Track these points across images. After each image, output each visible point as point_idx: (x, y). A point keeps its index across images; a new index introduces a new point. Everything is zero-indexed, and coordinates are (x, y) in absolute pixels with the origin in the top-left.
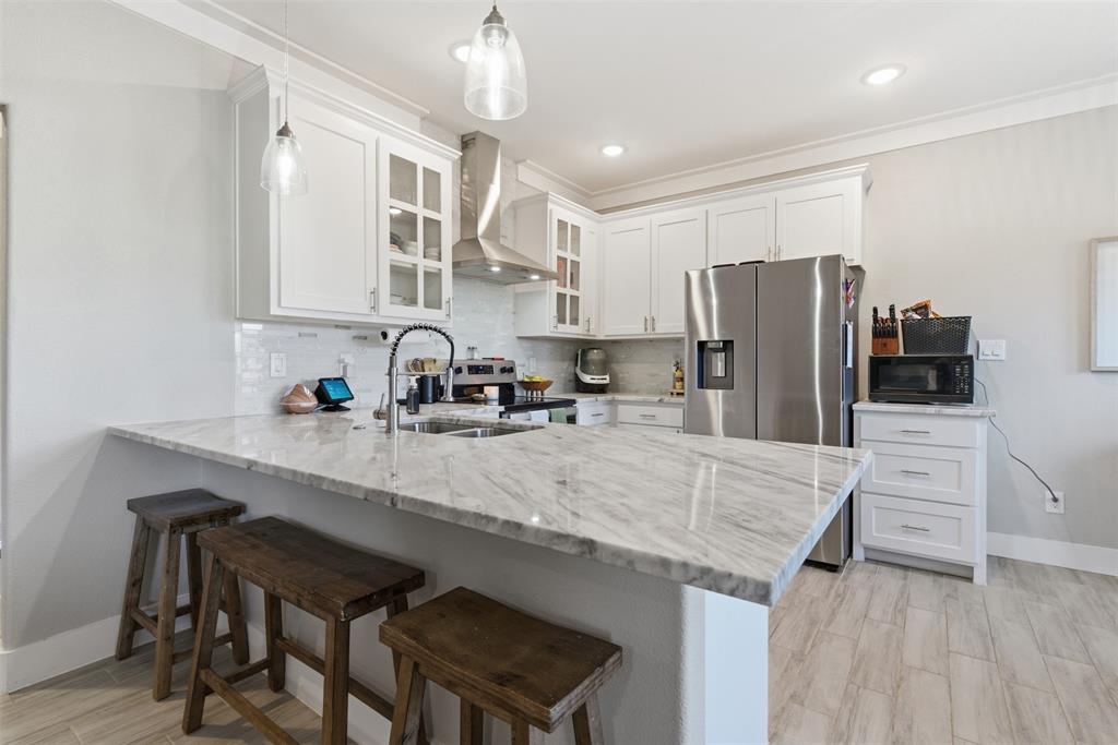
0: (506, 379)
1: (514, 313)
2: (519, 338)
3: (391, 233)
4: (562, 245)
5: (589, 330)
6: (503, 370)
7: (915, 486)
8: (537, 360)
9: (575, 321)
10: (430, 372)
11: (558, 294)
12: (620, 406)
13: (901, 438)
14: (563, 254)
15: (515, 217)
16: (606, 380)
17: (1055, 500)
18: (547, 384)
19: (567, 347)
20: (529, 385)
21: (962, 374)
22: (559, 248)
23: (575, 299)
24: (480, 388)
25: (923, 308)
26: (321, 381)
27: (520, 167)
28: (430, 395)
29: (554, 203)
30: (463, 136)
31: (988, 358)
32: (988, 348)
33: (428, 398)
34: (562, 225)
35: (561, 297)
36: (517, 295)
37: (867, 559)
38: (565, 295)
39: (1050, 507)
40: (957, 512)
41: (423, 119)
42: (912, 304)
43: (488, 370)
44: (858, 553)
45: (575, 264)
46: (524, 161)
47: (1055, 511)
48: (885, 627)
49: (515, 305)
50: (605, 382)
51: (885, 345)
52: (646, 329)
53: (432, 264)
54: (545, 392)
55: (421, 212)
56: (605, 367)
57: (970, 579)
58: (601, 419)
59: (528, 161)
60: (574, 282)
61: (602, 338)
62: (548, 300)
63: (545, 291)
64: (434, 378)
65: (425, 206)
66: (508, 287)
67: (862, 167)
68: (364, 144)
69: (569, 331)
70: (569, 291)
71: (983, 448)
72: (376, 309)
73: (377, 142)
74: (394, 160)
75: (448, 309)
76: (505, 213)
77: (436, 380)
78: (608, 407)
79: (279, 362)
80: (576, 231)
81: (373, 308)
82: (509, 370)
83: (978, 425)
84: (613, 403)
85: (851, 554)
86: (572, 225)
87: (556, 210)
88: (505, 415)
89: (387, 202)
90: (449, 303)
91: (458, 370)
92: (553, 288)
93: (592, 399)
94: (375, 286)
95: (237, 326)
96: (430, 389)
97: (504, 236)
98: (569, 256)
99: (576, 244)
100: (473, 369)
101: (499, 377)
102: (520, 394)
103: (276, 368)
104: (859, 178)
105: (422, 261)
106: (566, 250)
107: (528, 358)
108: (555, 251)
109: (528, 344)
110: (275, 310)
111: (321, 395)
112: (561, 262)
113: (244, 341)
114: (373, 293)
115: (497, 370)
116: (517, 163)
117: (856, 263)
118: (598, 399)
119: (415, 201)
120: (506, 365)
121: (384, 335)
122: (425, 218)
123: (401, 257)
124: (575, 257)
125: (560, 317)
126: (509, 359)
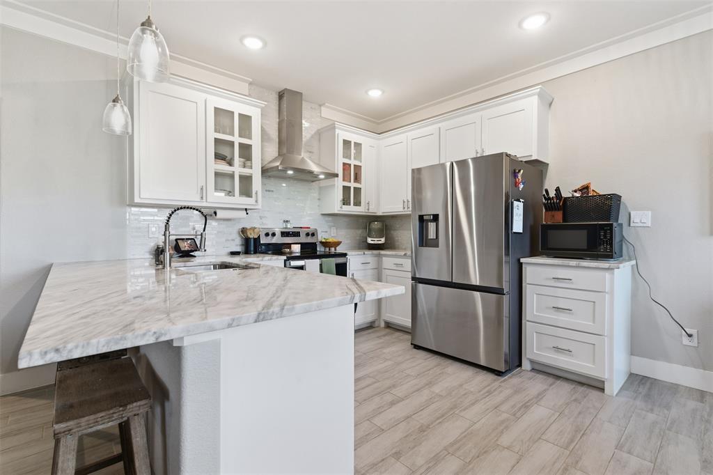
0: (310, 240)
1: (319, 199)
2: (323, 214)
3: (215, 153)
4: (347, 155)
5: (368, 209)
6: (308, 234)
7: (563, 319)
8: (337, 229)
9: (357, 203)
10: (252, 235)
11: (344, 187)
12: (384, 258)
13: (553, 283)
14: (347, 161)
15: (320, 140)
16: (383, 240)
17: (690, 336)
18: (338, 244)
20: (325, 244)
21: (605, 237)
22: (344, 156)
23: (357, 191)
24: (289, 245)
25: (585, 189)
26: (176, 240)
27: (322, 108)
28: (252, 249)
29: (339, 129)
30: (279, 93)
31: (637, 225)
32: (638, 217)
33: (251, 251)
34: (347, 143)
35: (346, 189)
36: (320, 188)
37: (533, 370)
38: (350, 187)
39: (686, 340)
40: (592, 339)
41: (250, 84)
42: (578, 186)
43: (297, 234)
44: (526, 365)
45: (358, 168)
46: (324, 104)
47: (690, 344)
48: (505, 416)
49: (320, 194)
50: (380, 242)
51: (553, 216)
52: (404, 208)
53: (246, 171)
54: (337, 248)
55: (237, 140)
56: (380, 233)
57: (602, 390)
58: (370, 266)
59: (327, 104)
60: (357, 179)
61: (381, 214)
62: (336, 190)
63: (334, 185)
64: (255, 239)
65: (240, 136)
66: (314, 183)
67: (537, 89)
68: (196, 103)
69: (351, 209)
70: (353, 185)
71: (612, 293)
72: (204, 198)
73: (206, 101)
74: (218, 111)
75: (257, 196)
76: (312, 137)
77: (257, 240)
78: (376, 258)
79: (154, 229)
80: (358, 145)
81: (202, 198)
82: (313, 235)
83: (607, 275)
84: (379, 256)
85: (520, 365)
86: (355, 143)
87: (342, 134)
88: (288, 262)
89: (213, 135)
90: (256, 193)
91: (274, 235)
92: (339, 183)
93: (360, 253)
94: (204, 185)
95: (128, 209)
96: (252, 245)
97: (310, 152)
98: (353, 162)
99: (358, 155)
100: (284, 234)
101: (303, 239)
102: (320, 249)
103: (153, 233)
104: (536, 97)
105: (238, 169)
106: (350, 159)
107: (330, 227)
108: (341, 159)
109: (330, 219)
110: (137, 200)
111: (177, 248)
112: (346, 166)
113: (132, 217)
114: (202, 189)
115: (303, 235)
116: (320, 106)
117: (533, 158)
118: (366, 253)
119: (232, 134)
120: (310, 231)
121: (215, 213)
122: (240, 144)
123: (223, 167)
124: (358, 163)
125: (346, 202)
126: (312, 227)
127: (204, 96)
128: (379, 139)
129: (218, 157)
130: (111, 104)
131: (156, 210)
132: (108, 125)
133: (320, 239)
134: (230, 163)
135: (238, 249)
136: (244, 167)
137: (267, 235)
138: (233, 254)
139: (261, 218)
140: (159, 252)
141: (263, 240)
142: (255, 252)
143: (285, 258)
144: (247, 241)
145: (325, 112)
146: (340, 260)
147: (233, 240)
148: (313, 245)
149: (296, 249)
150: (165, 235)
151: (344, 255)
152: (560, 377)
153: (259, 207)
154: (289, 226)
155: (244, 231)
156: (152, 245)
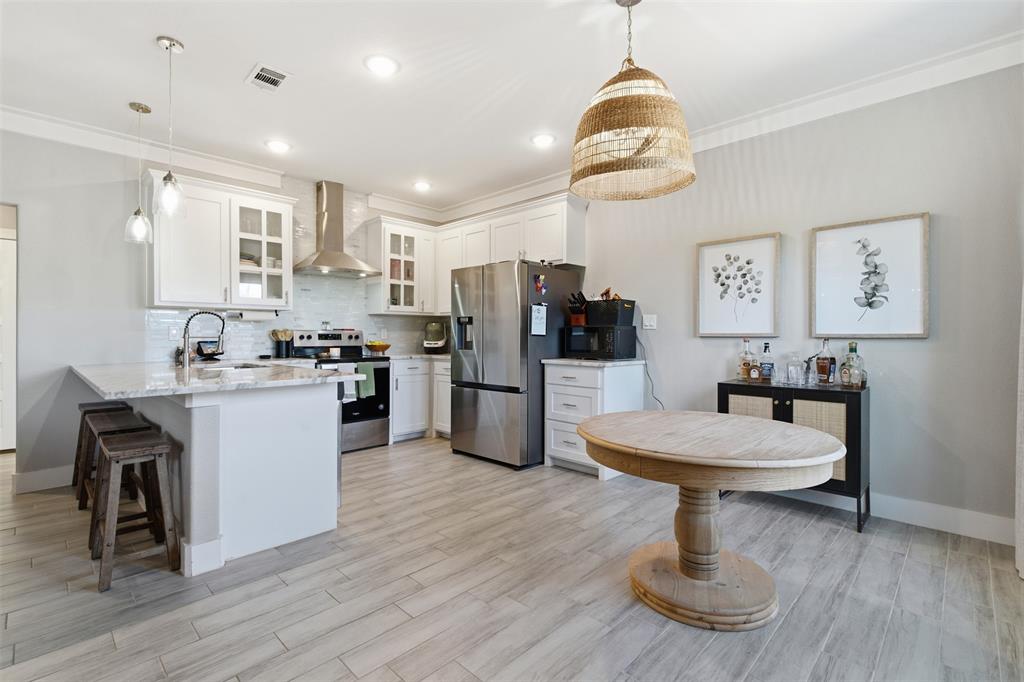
0: (353, 343)
1: (366, 298)
2: (371, 315)
3: (240, 253)
4: (395, 250)
5: (423, 310)
6: (350, 337)
7: (570, 414)
9: (409, 302)
10: (283, 338)
11: (391, 285)
12: (436, 363)
13: (564, 382)
14: (396, 257)
15: (367, 233)
16: (440, 344)
18: (387, 347)
19: (420, 321)
20: (371, 348)
21: (609, 339)
22: (392, 252)
23: (409, 290)
24: (327, 349)
25: (606, 294)
26: (199, 343)
27: (370, 197)
28: (284, 352)
29: (387, 222)
30: (318, 184)
31: (647, 328)
32: (648, 321)
33: (282, 354)
34: (395, 238)
35: (395, 288)
37: (553, 466)
38: (399, 286)
41: (283, 176)
42: (602, 291)
43: (338, 337)
44: (548, 462)
45: (409, 264)
46: (371, 194)
49: (367, 293)
53: (276, 271)
54: (386, 352)
55: (265, 238)
56: (439, 336)
57: (597, 477)
59: (374, 194)
60: (409, 275)
61: (439, 315)
63: (380, 283)
64: (287, 343)
65: (268, 234)
67: (565, 196)
68: (220, 203)
69: (402, 309)
70: (403, 282)
71: (602, 389)
72: (228, 298)
73: (230, 201)
74: (243, 210)
75: (287, 298)
76: (358, 230)
77: (290, 343)
78: (427, 363)
79: (175, 332)
80: (410, 240)
81: (226, 300)
82: (357, 337)
83: (599, 372)
84: (431, 360)
85: (542, 463)
86: (406, 237)
87: (391, 227)
88: (319, 366)
89: (238, 235)
90: (287, 294)
91: (309, 337)
92: (386, 281)
93: (405, 357)
94: (228, 287)
95: (147, 311)
96: (284, 349)
97: (355, 246)
98: (403, 258)
99: (410, 249)
100: (321, 337)
101: (345, 342)
102: (365, 353)
103: (175, 336)
104: (566, 203)
105: (266, 269)
106: (399, 253)
107: (380, 329)
108: (388, 255)
109: (380, 319)
110: (156, 303)
111: (199, 351)
112: (394, 263)
113: (152, 319)
114: (226, 291)
115: (345, 337)
116: (368, 195)
117: (564, 262)
118: (413, 357)
119: (260, 233)
120: (354, 334)
121: (241, 315)
122: (268, 243)
123: (250, 267)
124: (409, 258)
125: (395, 301)
126: (357, 329)
127: (228, 195)
128: (437, 232)
129: (244, 256)
130: (133, 216)
131: (176, 312)
132: (131, 237)
133: (365, 342)
134: (258, 263)
135: (269, 352)
136: (274, 267)
137: (302, 337)
138: (263, 357)
139: (295, 319)
140: (179, 353)
141: (297, 343)
142: (287, 356)
143: (316, 361)
144: (278, 344)
145: (374, 202)
146: (382, 364)
147: (263, 343)
148: (358, 349)
149: (335, 353)
150: (184, 337)
151: (388, 359)
152: (572, 470)
153: (291, 307)
154: (328, 328)
155: (274, 333)
156: (173, 348)
